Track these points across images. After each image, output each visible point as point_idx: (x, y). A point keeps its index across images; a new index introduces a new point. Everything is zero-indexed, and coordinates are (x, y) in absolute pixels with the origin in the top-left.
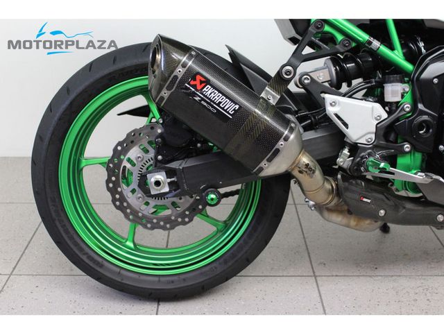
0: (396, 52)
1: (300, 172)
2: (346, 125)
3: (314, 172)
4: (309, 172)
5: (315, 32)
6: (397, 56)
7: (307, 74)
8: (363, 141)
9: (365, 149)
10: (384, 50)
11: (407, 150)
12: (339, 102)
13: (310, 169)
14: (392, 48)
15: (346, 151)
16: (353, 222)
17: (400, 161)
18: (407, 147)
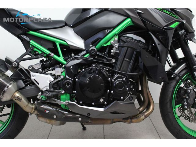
0: (60, 57)
1: (16, 99)
2: (38, 84)
3: (21, 99)
4: (19, 100)
5: (30, 51)
6: (61, 59)
7: (31, 66)
8: (45, 89)
9: (45, 92)
10: (56, 57)
11: (63, 93)
12: (36, 75)
13: (19, 99)
14: (59, 56)
15: (40, 93)
16: (48, 121)
17: (62, 97)
18: (63, 92)
